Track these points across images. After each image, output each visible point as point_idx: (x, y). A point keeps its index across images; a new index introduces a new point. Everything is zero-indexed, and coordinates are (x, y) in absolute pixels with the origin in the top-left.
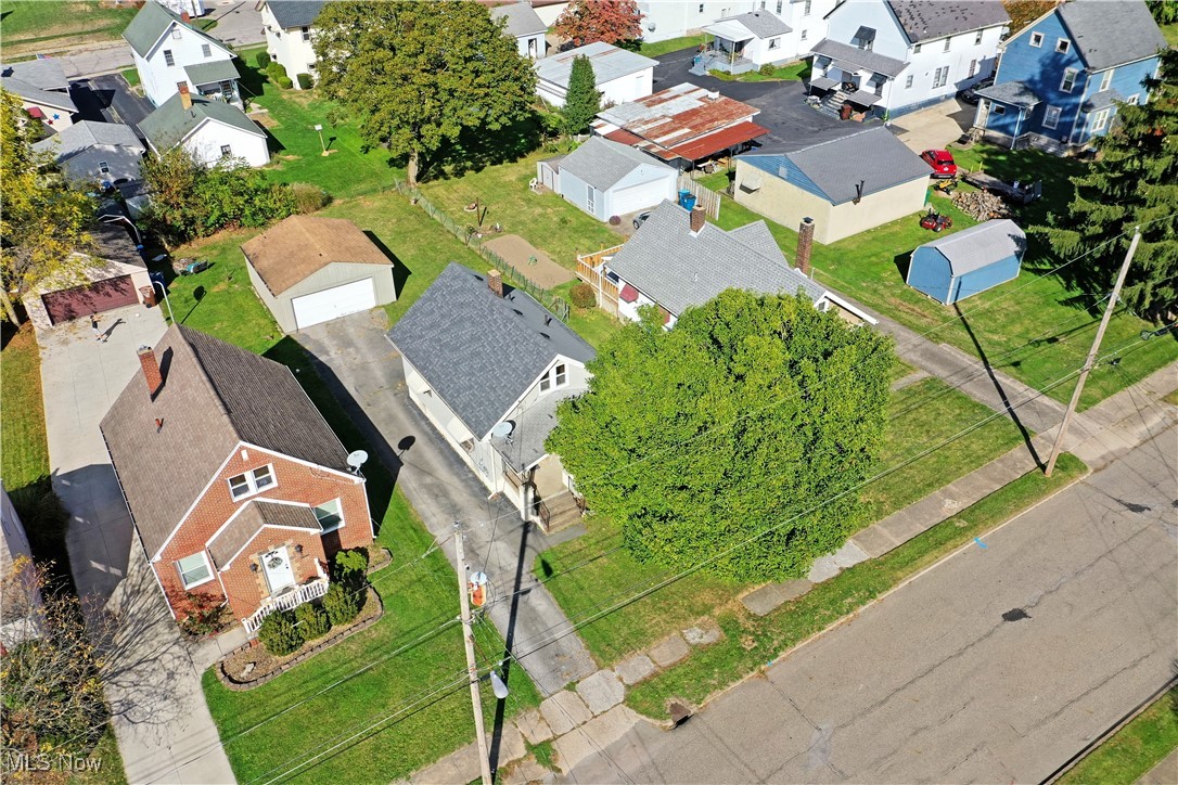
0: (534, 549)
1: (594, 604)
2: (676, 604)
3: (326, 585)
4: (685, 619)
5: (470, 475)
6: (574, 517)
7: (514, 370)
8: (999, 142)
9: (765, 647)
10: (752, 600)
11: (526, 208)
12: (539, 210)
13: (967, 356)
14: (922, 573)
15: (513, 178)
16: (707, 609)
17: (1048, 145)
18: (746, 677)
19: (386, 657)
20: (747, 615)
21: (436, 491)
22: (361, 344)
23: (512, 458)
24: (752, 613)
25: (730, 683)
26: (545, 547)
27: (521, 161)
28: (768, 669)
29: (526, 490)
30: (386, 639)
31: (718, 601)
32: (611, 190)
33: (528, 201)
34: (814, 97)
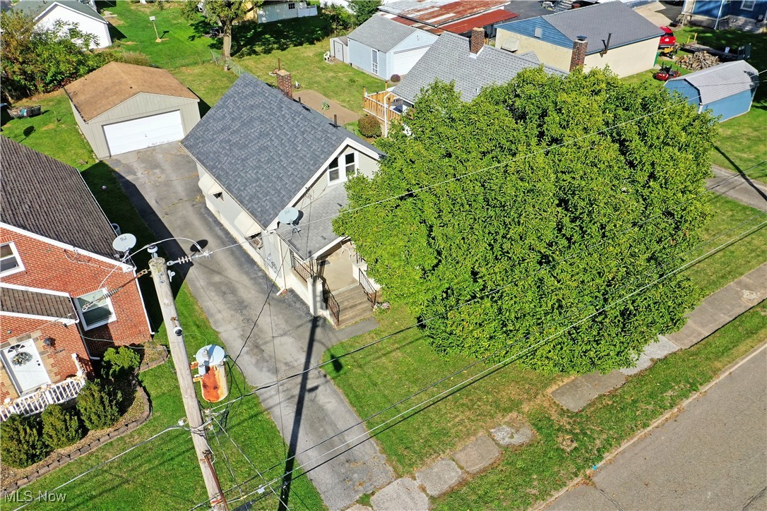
0: (323, 343)
1: (389, 401)
2: (479, 399)
3: (83, 383)
4: (492, 417)
5: (260, 274)
6: (365, 311)
7: (301, 158)
8: (704, 24)
9: (586, 449)
10: (563, 394)
11: (321, 73)
12: (332, 74)
13: (724, 170)
14: (741, 363)
15: (311, 55)
16: (515, 405)
17: (746, 24)
18: (571, 484)
19: (147, 466)
20: (559, 410)
21: (224, 289)
22: (167, 166)
23: (298, 246)
24: (565, 408)
25: (552, 492)
26: (334, 342)
27: (318, 44)
28: (595, 474)
29: (314, 281)
30: (150, 445)
31: (525, 396)
32: (392, 51)
33: (323, 69)
34: (548, 2)
